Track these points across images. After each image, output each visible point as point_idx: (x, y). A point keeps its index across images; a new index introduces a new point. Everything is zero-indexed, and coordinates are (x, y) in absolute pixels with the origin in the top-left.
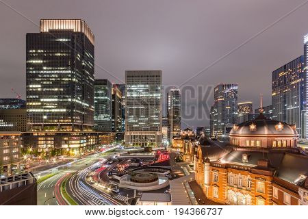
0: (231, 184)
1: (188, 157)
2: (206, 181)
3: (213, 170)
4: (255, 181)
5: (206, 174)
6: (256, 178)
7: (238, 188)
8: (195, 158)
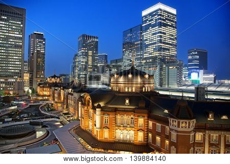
0: (118, 125)
1: (59, 105)
2: (98, 125)
3: (104, 114)
4: (137, 119)
5: (97, 118)
6: (138, 116)
7: (124, 127)
8: (80, 105)
